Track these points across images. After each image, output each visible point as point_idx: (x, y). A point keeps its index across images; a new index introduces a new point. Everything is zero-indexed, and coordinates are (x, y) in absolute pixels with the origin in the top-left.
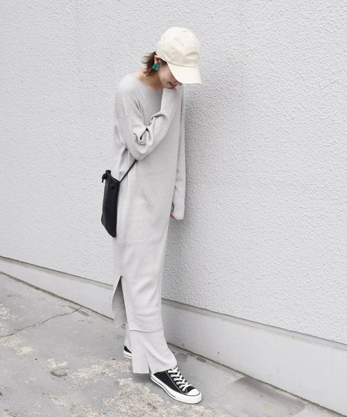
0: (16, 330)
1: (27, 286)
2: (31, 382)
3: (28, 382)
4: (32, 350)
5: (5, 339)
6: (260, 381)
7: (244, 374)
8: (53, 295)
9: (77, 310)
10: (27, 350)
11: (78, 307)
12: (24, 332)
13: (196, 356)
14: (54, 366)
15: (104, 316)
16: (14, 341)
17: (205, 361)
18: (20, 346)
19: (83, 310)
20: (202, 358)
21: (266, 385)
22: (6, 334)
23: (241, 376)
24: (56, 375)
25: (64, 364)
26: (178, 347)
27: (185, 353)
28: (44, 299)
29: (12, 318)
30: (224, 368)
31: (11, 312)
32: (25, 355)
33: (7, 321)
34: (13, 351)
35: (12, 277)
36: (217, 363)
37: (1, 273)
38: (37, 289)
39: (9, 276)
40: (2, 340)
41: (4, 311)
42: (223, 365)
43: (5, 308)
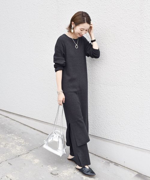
0: (30, 151)
5: (26, 155)
6: (146, 176)
7: (137, 172)
8: (42, 132)
10: (37, 161)
12: (33, 151)
13: (114, 163)
16: (30, 157)
17: (118, 166)
20: (116, 164)
21: (148, 178)
22: (25, 153)
23: (137, 173)
24: (53, 174)
26: (104, 158)
27: (108, 161)
29: (26, 144)
30: (127, 169)
32: (37, 164)
35: (22, 123)
36: (124, 167)
37: (17, 121)
38: (34, 129)
39: (20, 123)
40: (24, 156)
41: (22, 141)
42: (127, 168)
43: (22, 139)
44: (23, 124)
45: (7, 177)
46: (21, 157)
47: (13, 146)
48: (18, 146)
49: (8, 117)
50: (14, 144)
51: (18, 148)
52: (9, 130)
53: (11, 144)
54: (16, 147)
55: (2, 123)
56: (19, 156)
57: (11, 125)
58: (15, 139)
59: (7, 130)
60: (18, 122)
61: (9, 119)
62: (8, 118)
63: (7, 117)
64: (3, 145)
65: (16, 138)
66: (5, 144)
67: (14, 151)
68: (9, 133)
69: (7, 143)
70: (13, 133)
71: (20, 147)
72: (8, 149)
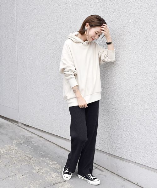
9: (96, 168)
15: (112, 172)
19: (99, 167)
35: (58, 146)
37: (52, 143)
39: (56, 145)
40: (61, 184)
41: (58, 167)
43: (58, 165)
44: (60, 146)
46: (56, 186)
47: (47, 172)
48: (53, 173)
49: (42, 137)
50: (48, 169)
51: (53, 175)
52: (43, 153)
53: (45, 169)
54: (50, 174)
55: (35, 144)
56: (54, 184)
57: (45, 147)
58: (49, 164)
59: (41, 153)
60: (54, 143)
61: (44, 139)
62: (42, 138)
64: (35, 170)
65: (51, 163)
66: (38, 169)
67: (48, 179)
68: (43, 156)
69: (40, 168)
70: (48, 157)
71: (56, 173)
72: (42, 175)
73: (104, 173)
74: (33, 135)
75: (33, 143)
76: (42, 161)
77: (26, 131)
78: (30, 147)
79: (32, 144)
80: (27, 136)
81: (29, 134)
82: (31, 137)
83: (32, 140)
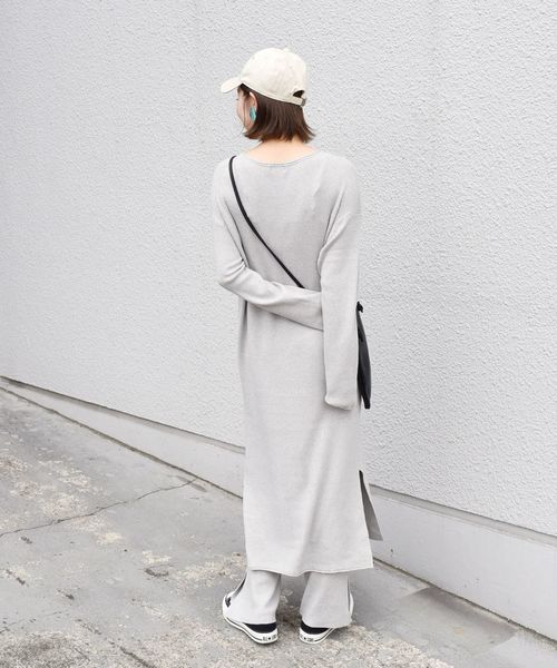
0: (99, 508)
1: (118, 446)
2: (116, 582)
3: (112, 583)
4: (120, 537)
5: (83, 520)
6: (452, 594)
7: (428, 583)
8: (156, 459)
9: (189, 482)
10: (113, 537)
11: (191, 478)
12: (111, 511)
14: (152, 561)
15: (228, 492)
16: (95, 524)
18: (103, 530)
19: (198, 482)
21: (459, 601)
22: (84, 513)
23: (424, 586)
24: (153, 574)
25: (166, 559)
28: (143, 465)
29: (93, 491)
30: (399, 573)
31: (93, 483)
32: (109, 544)
33: (86, 494)
34: (93, 537)
35: (96, 432)
36: (391, 566)
37: (82, 425)
38: (133, 449)
39: (92, 429)
40: (78, 521)
41: (83, 481)
42: (398, 569)
43: (84, 477)
44: (101, 434)
45: (10, 573)
46: (66, 525)
47: (49, 494)
48: (64, 495)
49: (56, 412)
50: (54, 488)
51: (65, 499)
52: (50, 449)
53: (44, 487)
54: (57, 497)
55: (32, 430)
56: (59, 521)
57: (59, 435)
58: (60, 476)
59: (45, 449)
60: (86, 426)
61: (59, 418)
62: (55, 416)
63: (52, 411)
64: (18, 488)
65: (65, 473)
66: (26, 488)
67: (48, 509)
68: (46, 457)
69: (32, 486)
70: (61, 459)
71: (72, 496)
72: (32, 500)
73: (206, 495)
74: (32, 408)
75: (25, 427)
76: (43, 467)
77: (15, 399)
78: (16, 436)
79: (23, 430)
80: (15, 410)
81: (23, 406)
82: (24, 413)
83: (25, 419)
